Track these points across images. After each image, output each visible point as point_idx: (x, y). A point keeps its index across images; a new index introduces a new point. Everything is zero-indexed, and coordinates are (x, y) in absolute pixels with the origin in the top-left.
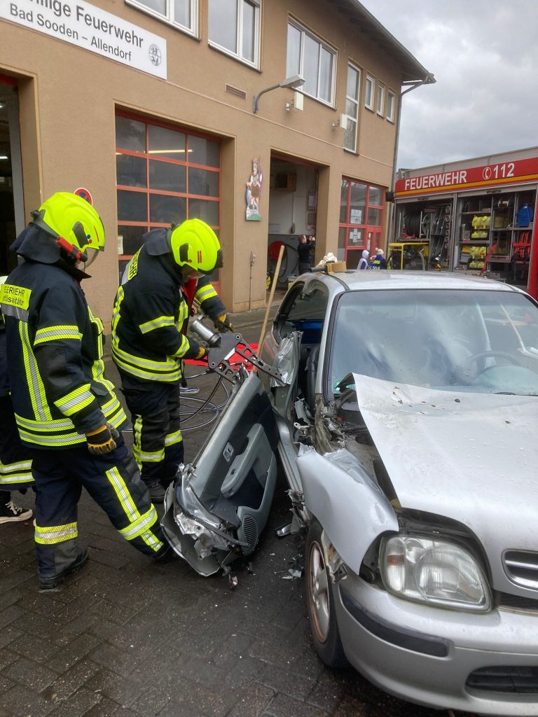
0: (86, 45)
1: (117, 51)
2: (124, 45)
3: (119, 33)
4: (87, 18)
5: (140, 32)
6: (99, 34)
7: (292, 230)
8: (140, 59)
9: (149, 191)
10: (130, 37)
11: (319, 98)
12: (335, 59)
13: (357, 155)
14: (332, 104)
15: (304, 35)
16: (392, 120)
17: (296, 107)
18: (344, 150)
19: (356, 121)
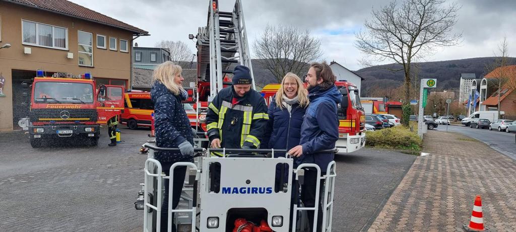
11: (54, 47)
12: (67, 31)
13: (93, 67)
14: (67, 49)
15: (37, 25)
16: (127, 51)
17: (25, 52)
18: (80, 66)
19: (92, 54)
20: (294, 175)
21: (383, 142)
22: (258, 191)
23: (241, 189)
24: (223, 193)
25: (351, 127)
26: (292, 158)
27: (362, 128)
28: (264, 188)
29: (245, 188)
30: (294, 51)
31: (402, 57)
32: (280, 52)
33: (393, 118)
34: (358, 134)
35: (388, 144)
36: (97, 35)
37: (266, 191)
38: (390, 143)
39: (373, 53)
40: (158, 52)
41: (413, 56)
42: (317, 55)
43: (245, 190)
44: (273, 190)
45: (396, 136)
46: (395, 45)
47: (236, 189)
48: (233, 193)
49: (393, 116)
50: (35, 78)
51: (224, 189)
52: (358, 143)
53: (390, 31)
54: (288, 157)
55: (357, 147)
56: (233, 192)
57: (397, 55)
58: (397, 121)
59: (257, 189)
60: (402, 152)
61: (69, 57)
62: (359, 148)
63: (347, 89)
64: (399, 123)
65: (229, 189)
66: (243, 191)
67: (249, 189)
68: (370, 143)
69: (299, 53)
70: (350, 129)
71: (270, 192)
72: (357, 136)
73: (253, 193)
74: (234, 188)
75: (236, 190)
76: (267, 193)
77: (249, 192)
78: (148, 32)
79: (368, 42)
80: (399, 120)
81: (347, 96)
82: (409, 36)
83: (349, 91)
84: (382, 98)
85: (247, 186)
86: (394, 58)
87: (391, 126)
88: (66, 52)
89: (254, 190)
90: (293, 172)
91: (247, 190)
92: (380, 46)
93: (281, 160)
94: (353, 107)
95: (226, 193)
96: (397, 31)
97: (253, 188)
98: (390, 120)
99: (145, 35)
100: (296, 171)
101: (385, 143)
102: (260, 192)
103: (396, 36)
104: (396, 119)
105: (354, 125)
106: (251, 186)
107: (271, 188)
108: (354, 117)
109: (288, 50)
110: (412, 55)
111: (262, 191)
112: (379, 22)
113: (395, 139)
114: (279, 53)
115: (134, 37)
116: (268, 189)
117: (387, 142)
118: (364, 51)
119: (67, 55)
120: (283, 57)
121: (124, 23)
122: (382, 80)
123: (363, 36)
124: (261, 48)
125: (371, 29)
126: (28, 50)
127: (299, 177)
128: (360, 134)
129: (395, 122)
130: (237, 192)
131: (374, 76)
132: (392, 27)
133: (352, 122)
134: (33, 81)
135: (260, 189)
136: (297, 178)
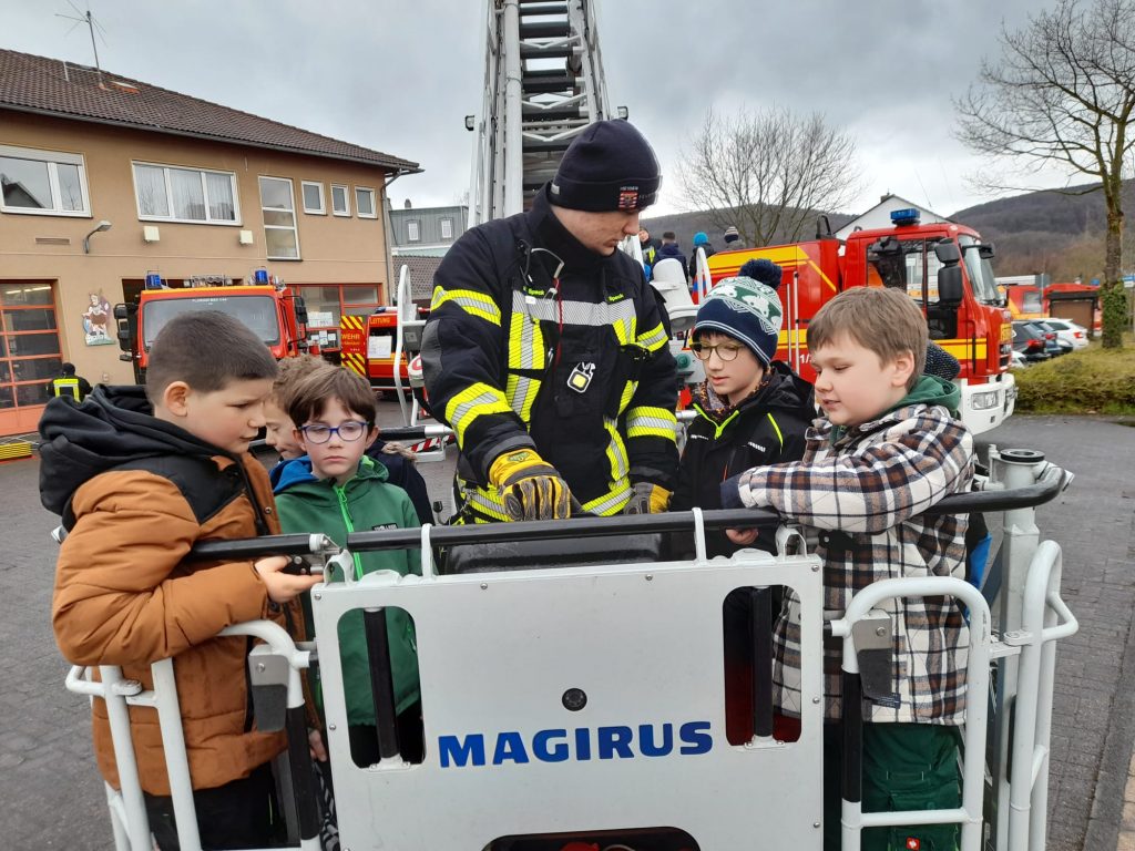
11: (209, 221)
12: (234, 179)
13: (301, 261)
14: (237, 222)
15: (167, 171)
16: (373, 216)
17: (147, 238)
18: (269, 260)
19: (295, 228)
20: (833, 644)
21: (1060, 395)
22: (634, 745)
23: (540, 740)
24: (445, 763)
25: (974, 360)
26: (811, 550)
27: (1004, 361)
28: (668, 729)
29: (562, 733)
30: (783, 173)
31: (1098, 153)
32: (747, 180)
33: (1067, 328)
34: (993, 378)
35: (1078, 401)
36: (303, 183)
37: (678, 742)
38: (1080, 396)
39: (1007, 152)
40: (455, 215)
41: (1129, 147)
42: (845, 176)
43: (560, 740)
44: (718, 732)
45: (1099, 378)
46: (1076, 119)
47: (514, 738)
48: (497, 760)
49: (1066, 322)
50: (144, 292)
51: (447, 743)
52: (996, 405)
53: (1057, 85)
54: (793, 548)
55: (992, 419)
56: (499, 757)
57: (1082, 147)
58: (1077, 335)
59: (625, 733)
60: (1121, 423)
61: (244, 241)
62: (998, 422)
63: (955, 244)
64: (1084, 341)
65: (475, 742)
66: (551, 749)
67: (582, 735)
68: (1026, 403)
69: (796, 177)
70: (970, 365)
71: (705, 744)
72: (992, 385)
73: (605, 753)
74: (502, 738)
75: (511, 749)
76: (684, 751)
77: (583, 753)
78: (418, 165)
79: (992, 121)
80: (1085, 331)
81: (959, 265)
82: (1120, 87)
83: (963, 250)
84: (1033, 277)
85: (571, 721)
86: (1070, 160)
87: (1067, 350)
88: (234, 231)
89: (614, 742)
90: (827, 634)
91: (570, 741)
92: (1028, 130)
93: (752, 568)
94: (977, 300)
95: (461, 762)
96: (1082, 79)
97: (605, 733)
98: (1061, 333)
99: (411, 172)
100: (839, 627)
101: (1066, 398)
102: (648, 748)
103: (1075, 95)
104: (1075, 329)
105: (981, 353)
106: (592, 718)
107: (706, 725)
108: (982, 326)
109: (767, 171)
110: (1126, 144)
111: (658, 742)
112: (1023, 63)
113: (1099, 384)
114: (743, 184)
115: (387, 180)
116: (688, 731)
117: (1073, 396)
118: (980, 148)
119: (239, 238)
120: (754, 200)
121: (363, 149)
122: (1016, 234)
123: (977, 106)
124: (695, 176)
125: (999, 87)
126: (152, 233)
127: (863, 656)
128: (999, 379)
129: (1072, 338)
130: (520, 756)
131: (995, 225)
132: (1062, 70)
133: (974, 344)
134: (138, 300)
135: (646, 731)
136: (850, 665)
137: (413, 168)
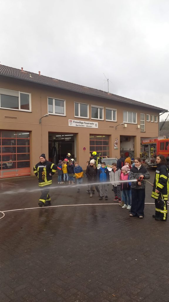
0: (86, 127)
1: (90, 126)
2: (91, 125)
3: (90, 124)
4: (86, 123)
5: (93, 123)
6: (87, 125)
7: (130, 150)
8: (94, 126)
9: (95, 146)
10: (92, 124)
11: (132, 123)
12: (136, 114)
13: (145, 132)
14: (136, 123)
15: (127, 112)
16: (157, 122)
17: (125, 127)
18: (141, 132)
19: (144, 125)
115: (160, 114)
119: (137, 127)
137: (166, 111)
